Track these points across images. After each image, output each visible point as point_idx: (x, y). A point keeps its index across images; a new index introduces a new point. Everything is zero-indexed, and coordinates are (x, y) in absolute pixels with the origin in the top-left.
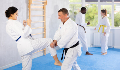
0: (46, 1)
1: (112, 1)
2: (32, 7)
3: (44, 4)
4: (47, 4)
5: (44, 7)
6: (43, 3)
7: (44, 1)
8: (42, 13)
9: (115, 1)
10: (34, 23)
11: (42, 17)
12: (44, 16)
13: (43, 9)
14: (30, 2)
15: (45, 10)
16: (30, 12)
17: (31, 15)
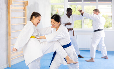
0: (27, 1)
1: (96, 2)
2: (12, 7)
3: (25, 5)
4: (28, 4)
5: (24, 8)
6: (24, 3)
7: (24, 1)
8: (22, 14)
9: (99, 2)
10: (14, 25)
11: (23, 19)
12: (25, 17)
13: (24, 10)
14: (9, 3)
15: (26, 11)
16: (9, 13)
17: (11, 17)
